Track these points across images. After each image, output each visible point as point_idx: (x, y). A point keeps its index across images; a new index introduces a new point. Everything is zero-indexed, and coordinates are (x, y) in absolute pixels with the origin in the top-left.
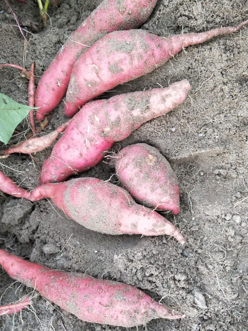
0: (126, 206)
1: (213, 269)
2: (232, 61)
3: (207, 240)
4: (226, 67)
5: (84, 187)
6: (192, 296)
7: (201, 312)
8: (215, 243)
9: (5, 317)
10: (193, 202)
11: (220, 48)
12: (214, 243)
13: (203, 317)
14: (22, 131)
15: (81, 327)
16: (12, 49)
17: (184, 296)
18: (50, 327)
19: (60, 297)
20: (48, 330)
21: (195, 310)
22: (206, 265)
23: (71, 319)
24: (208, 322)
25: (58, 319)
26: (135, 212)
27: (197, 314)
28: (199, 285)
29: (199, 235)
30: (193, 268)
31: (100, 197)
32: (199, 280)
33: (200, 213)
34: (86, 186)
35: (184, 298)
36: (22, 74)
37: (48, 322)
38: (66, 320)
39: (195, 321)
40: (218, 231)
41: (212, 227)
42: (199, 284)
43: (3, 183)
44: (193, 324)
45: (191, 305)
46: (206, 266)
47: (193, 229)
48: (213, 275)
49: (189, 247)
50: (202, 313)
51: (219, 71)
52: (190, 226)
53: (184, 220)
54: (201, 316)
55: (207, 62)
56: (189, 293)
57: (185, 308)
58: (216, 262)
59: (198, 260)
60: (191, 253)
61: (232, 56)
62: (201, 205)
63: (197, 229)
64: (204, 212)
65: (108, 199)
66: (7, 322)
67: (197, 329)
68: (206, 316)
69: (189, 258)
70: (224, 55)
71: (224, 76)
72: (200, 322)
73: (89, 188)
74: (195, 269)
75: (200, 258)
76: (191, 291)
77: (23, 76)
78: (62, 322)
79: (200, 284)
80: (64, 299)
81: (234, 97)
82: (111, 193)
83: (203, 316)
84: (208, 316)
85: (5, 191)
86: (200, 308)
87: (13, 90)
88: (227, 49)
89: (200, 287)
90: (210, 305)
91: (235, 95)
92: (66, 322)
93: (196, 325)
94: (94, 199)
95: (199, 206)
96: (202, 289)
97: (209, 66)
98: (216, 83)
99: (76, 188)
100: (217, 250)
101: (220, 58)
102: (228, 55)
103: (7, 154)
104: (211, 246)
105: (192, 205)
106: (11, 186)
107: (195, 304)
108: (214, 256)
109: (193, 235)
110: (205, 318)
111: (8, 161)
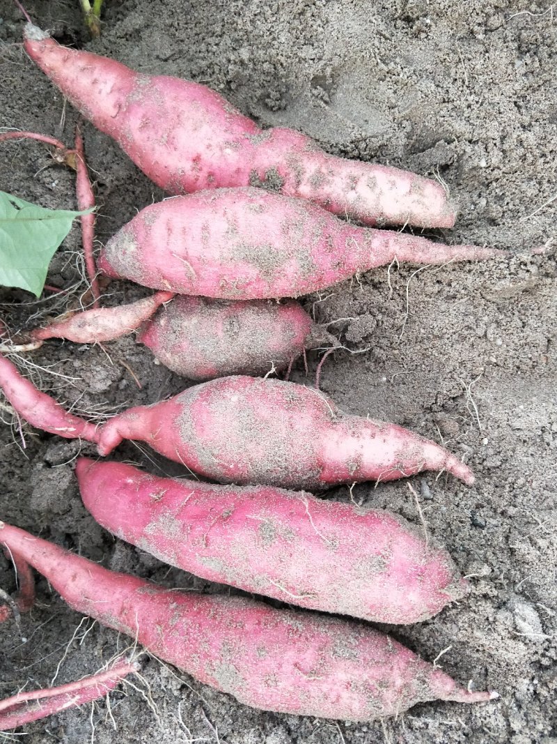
0: (327, 422)
1: (548, 547)
2: (537, 76)
3: (524, 485)
4: (525, 89)
5: (224, 398)
6: (508, 614)
7: (534, 649)
8: (544, 489)
9: (64, 719)
10: (479, 406)
11: (507, 47)
12: (542, 489)
13: (539, 661)
14: (65, 286)
15: (252, 718)
16: (28, 101)
17: (490, 615)
18: (178, 727)
19: (196, 652)
20: (173, 734)
21: (521, 645)
22: (531, 540)
23: (223, 704)
24: (552, 672)
25: (194, 707)
26: (350, 432)
27: (524, 656)
28: (521, 589)
29: (504, 476)
30: (502, 550)
31: (264, 412)
32: (519, 577)
33: (499, 426)
34: (228, 394)
35: (491, 619)
36: (56, 155)
37: (171, 716)
38: (212, 706)
39: (521, 673)
40: (546, 463)
41: (532, 455)
42: (519, 587)
43: (35, 406)
44: (520, 680)
45: (509, 635)
46: (531, 543)
47: (488, 464)
48: (550, 562)
49: (485, 504)
50: (536, 653)
51: (510, 101)
52: (480, 458)
53: (464, 446)
54: (535, 658)
55: (481, 84)
56: (499, 608)
57: (496, 643)
58: (553, 530)
59: (510, 532)
60: (491, 517)
61: (537, 64)
62: (500, 408)
63: (499, 463)
64: (510, 423)
65: (283, 414)
66: (70, 730)
67: (528, 690)
68: (548, 659)
69: (489, 528)
70: (518, 63)
71: (523, 110)
72: (534, 674)
73: (235, 399)
74: (505, 552)
75: (515, 527)
76: (505, 603)
77: (60, 160)
78: (203, 713)
79: (523, 587)
80: (206, 656)
81: (549, 157)
82: (288, 399)
83: (540, 658)
84: (550, 658)
85: (40, 424)
86: (530, 641)
87: (38, 194)
88: (523, 49)
89: (522, 593)
90: (552, 631)
91: (551, 152)
92: (214, 711)
93: (527, 681)
94: (253, 420)
95: (497, 410)
96: (530, 596)
97: (485, 91)
98: (505, 128)
99: (204, 403)
100: (552, 504)
101: (509, 71)
102: (529, 62)
103: (38, 340)
104: (537, 498)
105: (479, 411)
106: (52, 412)
107: (519, 631)
108: (546, 518)
109: (491, 478)
110: (545, 662)
111: (41, 356)
